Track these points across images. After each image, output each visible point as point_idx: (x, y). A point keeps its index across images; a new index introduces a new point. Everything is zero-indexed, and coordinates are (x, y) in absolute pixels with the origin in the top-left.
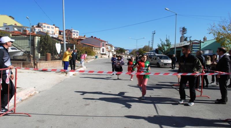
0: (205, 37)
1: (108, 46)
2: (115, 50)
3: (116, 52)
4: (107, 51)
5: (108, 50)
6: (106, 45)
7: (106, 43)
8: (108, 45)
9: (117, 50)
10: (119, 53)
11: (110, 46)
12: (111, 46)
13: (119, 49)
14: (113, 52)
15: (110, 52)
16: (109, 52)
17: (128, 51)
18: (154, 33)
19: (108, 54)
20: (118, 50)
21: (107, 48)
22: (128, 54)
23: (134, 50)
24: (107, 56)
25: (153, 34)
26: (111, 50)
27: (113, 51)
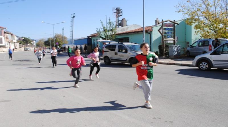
0: (157, 19)
1: (8, 35)
2: (17, 41)
3: (20, 43)
4: (6, 42)
5: (8, 40)
6: (5, 33)
7: (4, 30)
8: (8, 33)
9: (20, 40)
10: (23, 44)
11: (10, 35)
12: (12, 35)
13: (23, 38)
14: (14, 43)
15: (11, 44)
16: (9, 43)
17: (34, 41)
18: (74, 17)
19: (9, 45)
20: (22, 40)
21: (7, 38)
22: (34, 46)
23: (40, 40)
24: (7, 48)
25: (72, 18)
26: (12, 41)
27: (15, 41)
